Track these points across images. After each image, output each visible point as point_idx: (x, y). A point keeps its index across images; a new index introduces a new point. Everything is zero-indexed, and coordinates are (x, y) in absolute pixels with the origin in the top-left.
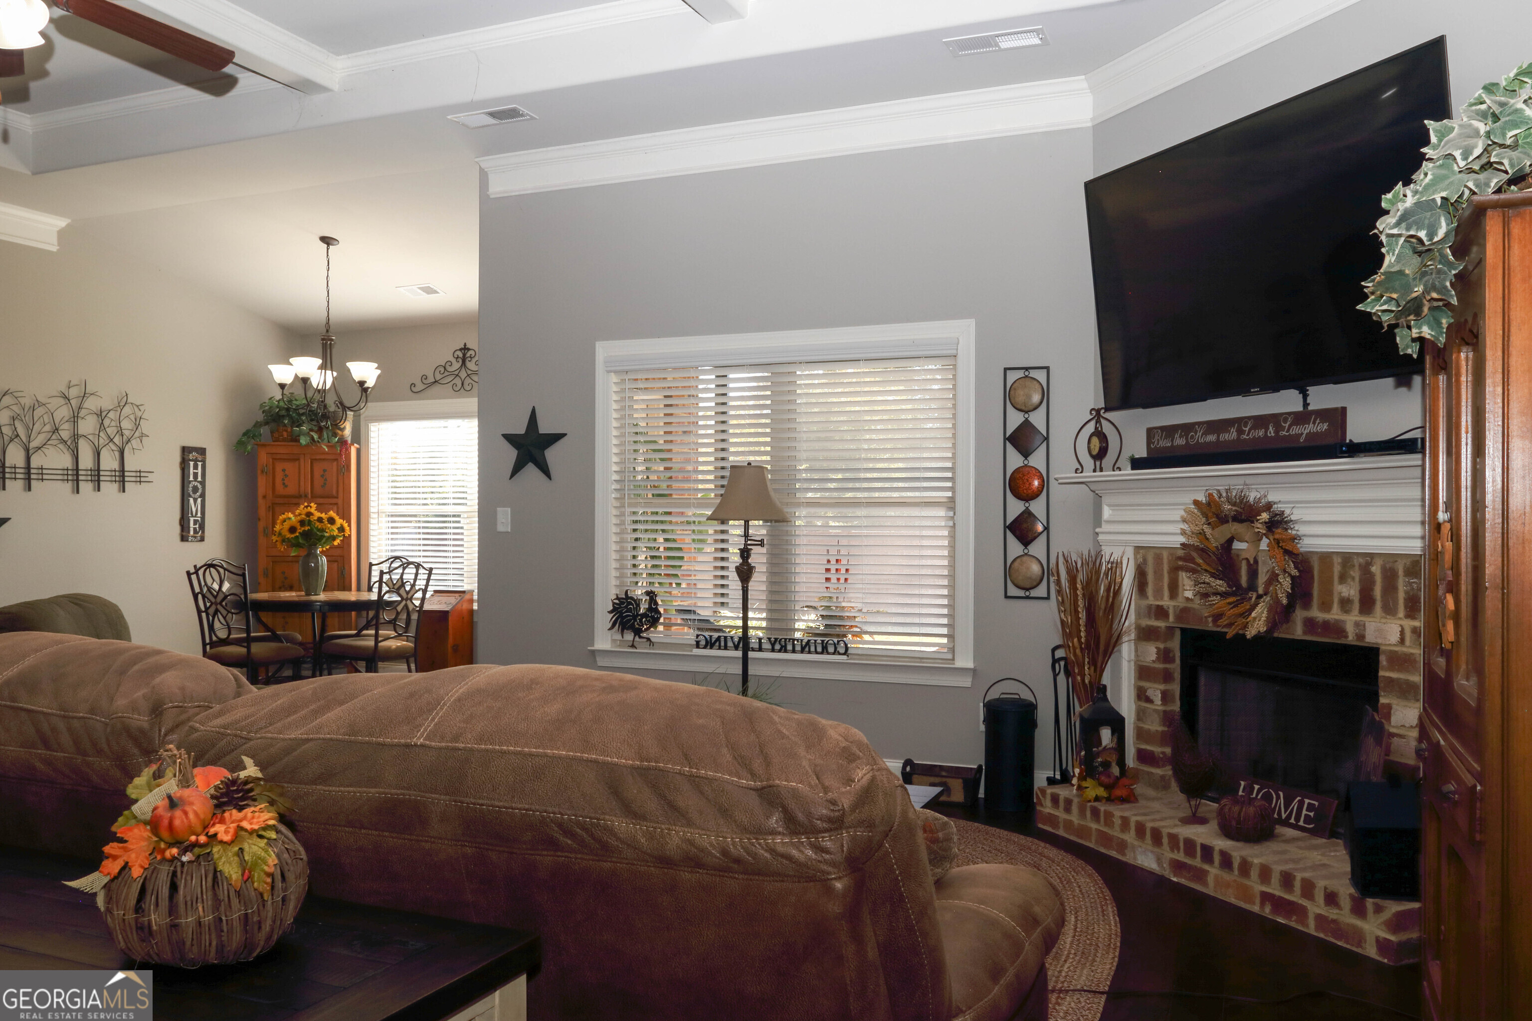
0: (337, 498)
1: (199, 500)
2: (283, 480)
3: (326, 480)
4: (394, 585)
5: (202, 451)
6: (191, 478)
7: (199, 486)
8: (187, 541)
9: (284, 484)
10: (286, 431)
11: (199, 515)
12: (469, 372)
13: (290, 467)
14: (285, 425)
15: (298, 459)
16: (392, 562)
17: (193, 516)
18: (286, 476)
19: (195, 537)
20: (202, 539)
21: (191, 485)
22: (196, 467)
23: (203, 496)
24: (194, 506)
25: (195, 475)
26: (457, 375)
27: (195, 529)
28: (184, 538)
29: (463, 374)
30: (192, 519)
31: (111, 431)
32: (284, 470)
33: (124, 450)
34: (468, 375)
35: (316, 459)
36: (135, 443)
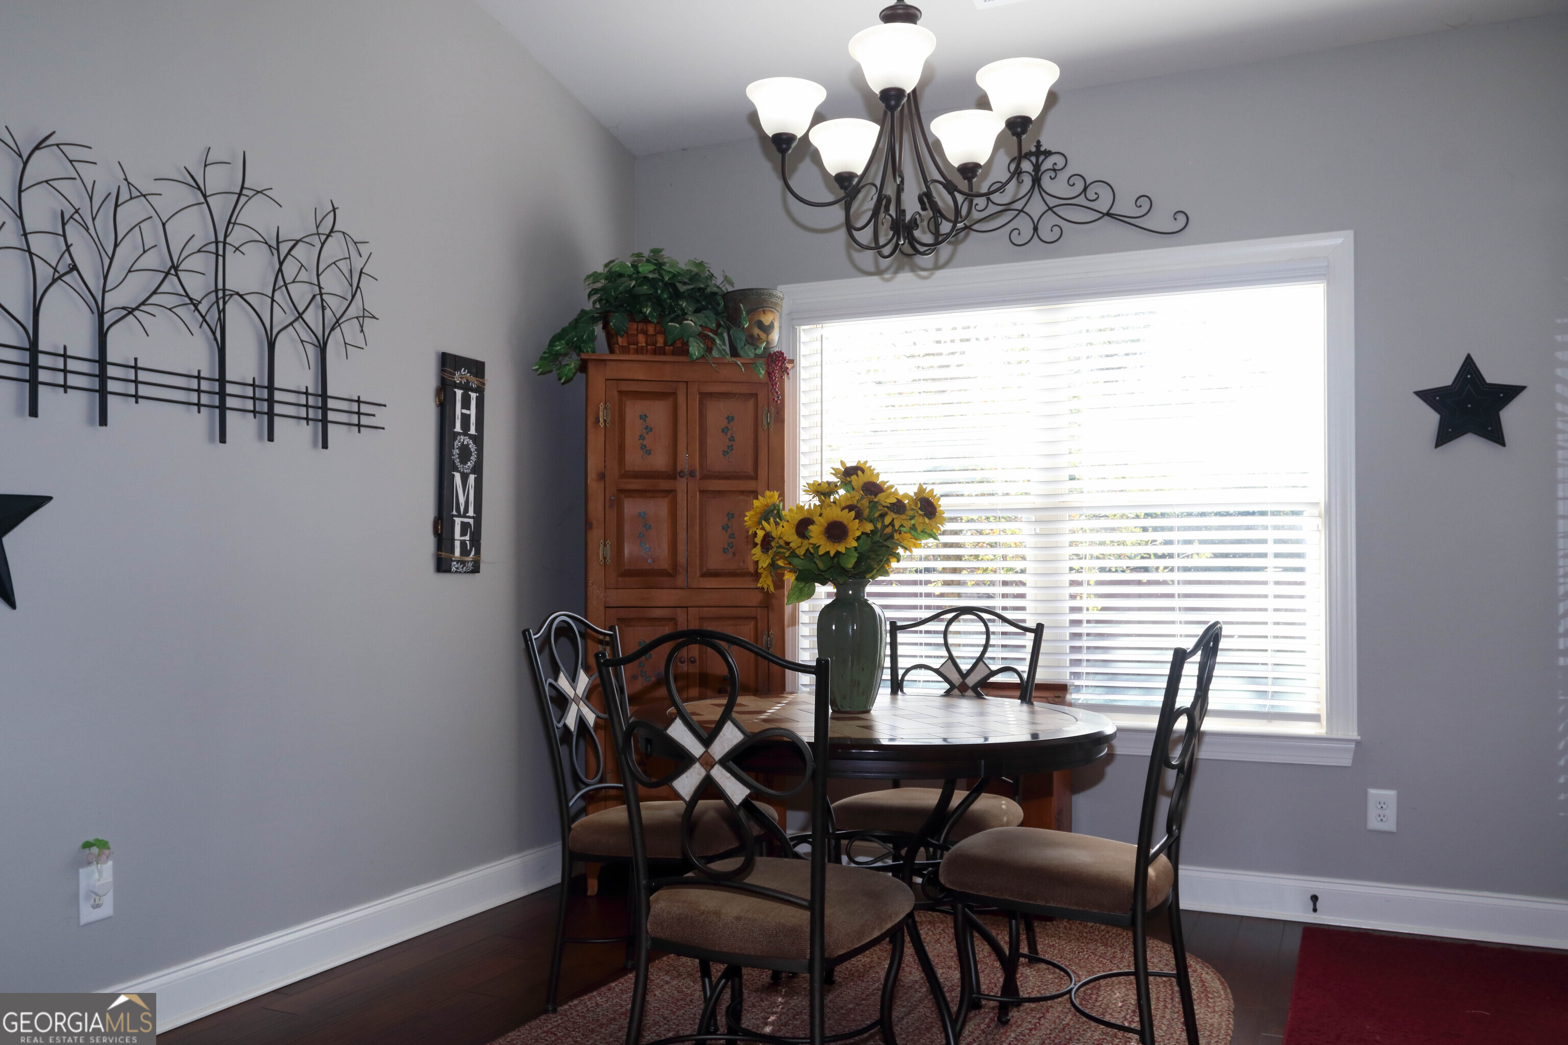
0: (755, 478)
1: (472, 478)
2: (642, 437)
3: (732, 439)
4: (964, 676)
5: (477, 368)
6: (458, 428)
7: (473, 447)
8: (448, 571)
9: (643, 447)
10: (645, 332)
11: (471, 513)
12: (1052, 202)
13: (658, 412)
14: (646, 320)
15: (674, 394)
16: (950, 622)
17: (459, 516)
18: (649, 429)
19: (463, 563)
20: (476, 570)
21: (457, 444)
22: (466, 404)
23: (478, 469)
24: (462, 495)
25: (466, 419)
26: (1021, 211)
27: (463, 543)
28: (442, 566)
29: (1036, 207)
30: (458, 521)
31: (301, 293)
32: (643, 417)
33: (325, 344)
34: (1050, 209)
35: (711, 395)
36: (349, 329)
